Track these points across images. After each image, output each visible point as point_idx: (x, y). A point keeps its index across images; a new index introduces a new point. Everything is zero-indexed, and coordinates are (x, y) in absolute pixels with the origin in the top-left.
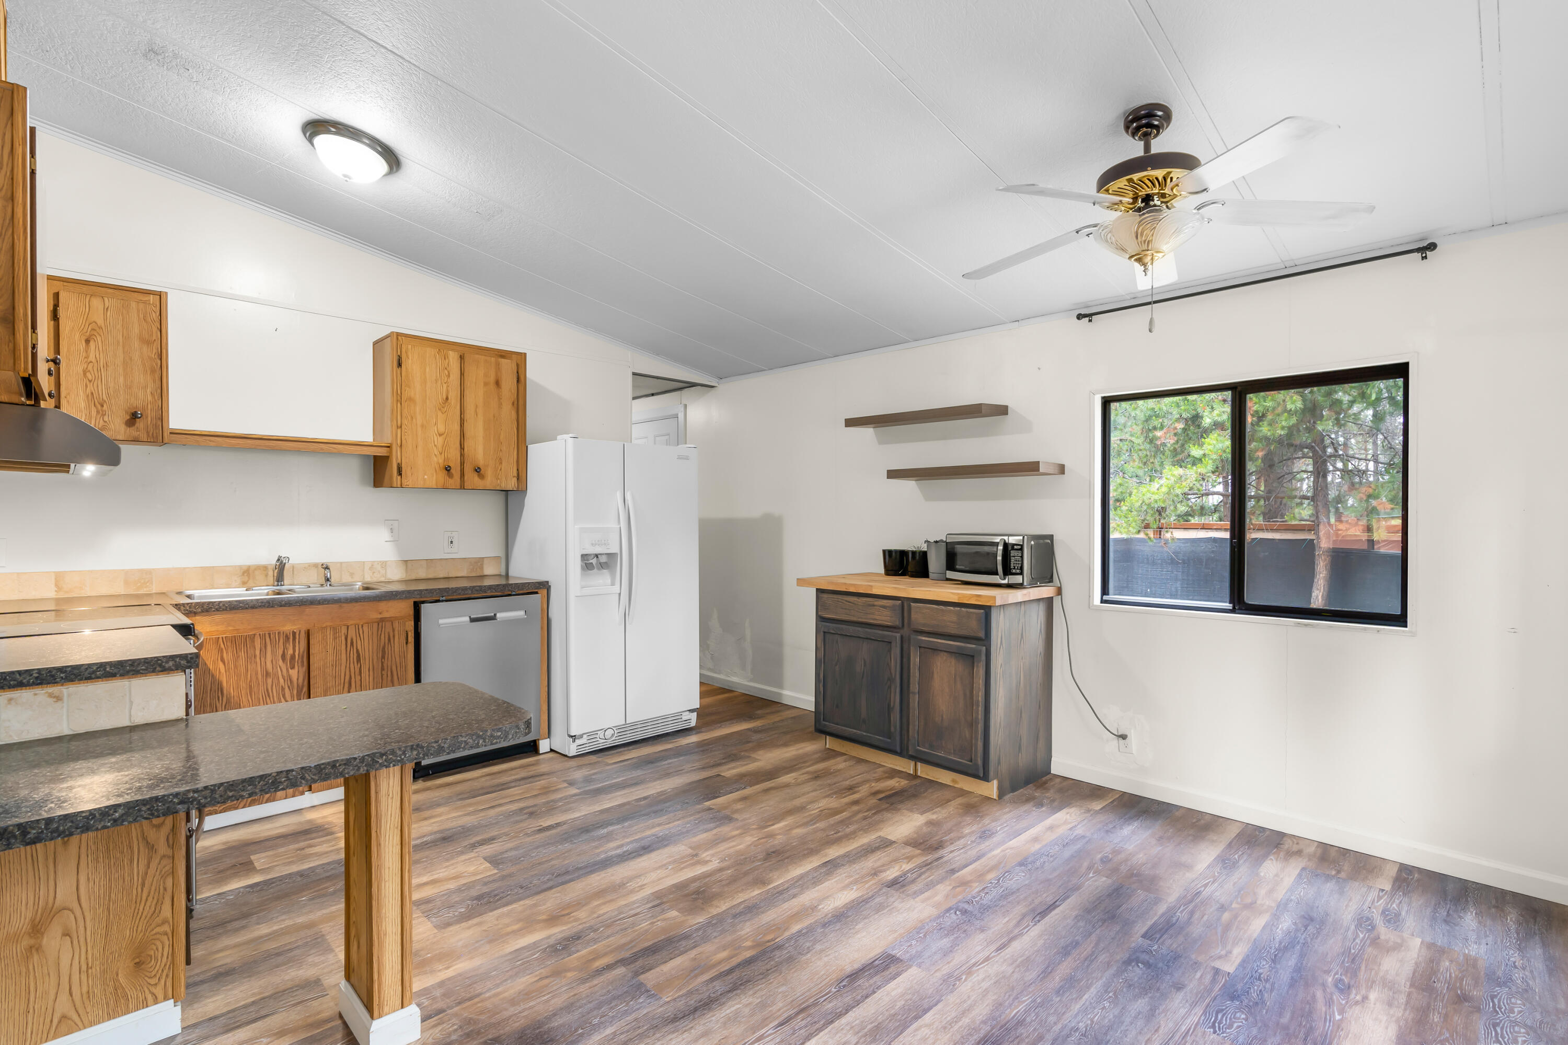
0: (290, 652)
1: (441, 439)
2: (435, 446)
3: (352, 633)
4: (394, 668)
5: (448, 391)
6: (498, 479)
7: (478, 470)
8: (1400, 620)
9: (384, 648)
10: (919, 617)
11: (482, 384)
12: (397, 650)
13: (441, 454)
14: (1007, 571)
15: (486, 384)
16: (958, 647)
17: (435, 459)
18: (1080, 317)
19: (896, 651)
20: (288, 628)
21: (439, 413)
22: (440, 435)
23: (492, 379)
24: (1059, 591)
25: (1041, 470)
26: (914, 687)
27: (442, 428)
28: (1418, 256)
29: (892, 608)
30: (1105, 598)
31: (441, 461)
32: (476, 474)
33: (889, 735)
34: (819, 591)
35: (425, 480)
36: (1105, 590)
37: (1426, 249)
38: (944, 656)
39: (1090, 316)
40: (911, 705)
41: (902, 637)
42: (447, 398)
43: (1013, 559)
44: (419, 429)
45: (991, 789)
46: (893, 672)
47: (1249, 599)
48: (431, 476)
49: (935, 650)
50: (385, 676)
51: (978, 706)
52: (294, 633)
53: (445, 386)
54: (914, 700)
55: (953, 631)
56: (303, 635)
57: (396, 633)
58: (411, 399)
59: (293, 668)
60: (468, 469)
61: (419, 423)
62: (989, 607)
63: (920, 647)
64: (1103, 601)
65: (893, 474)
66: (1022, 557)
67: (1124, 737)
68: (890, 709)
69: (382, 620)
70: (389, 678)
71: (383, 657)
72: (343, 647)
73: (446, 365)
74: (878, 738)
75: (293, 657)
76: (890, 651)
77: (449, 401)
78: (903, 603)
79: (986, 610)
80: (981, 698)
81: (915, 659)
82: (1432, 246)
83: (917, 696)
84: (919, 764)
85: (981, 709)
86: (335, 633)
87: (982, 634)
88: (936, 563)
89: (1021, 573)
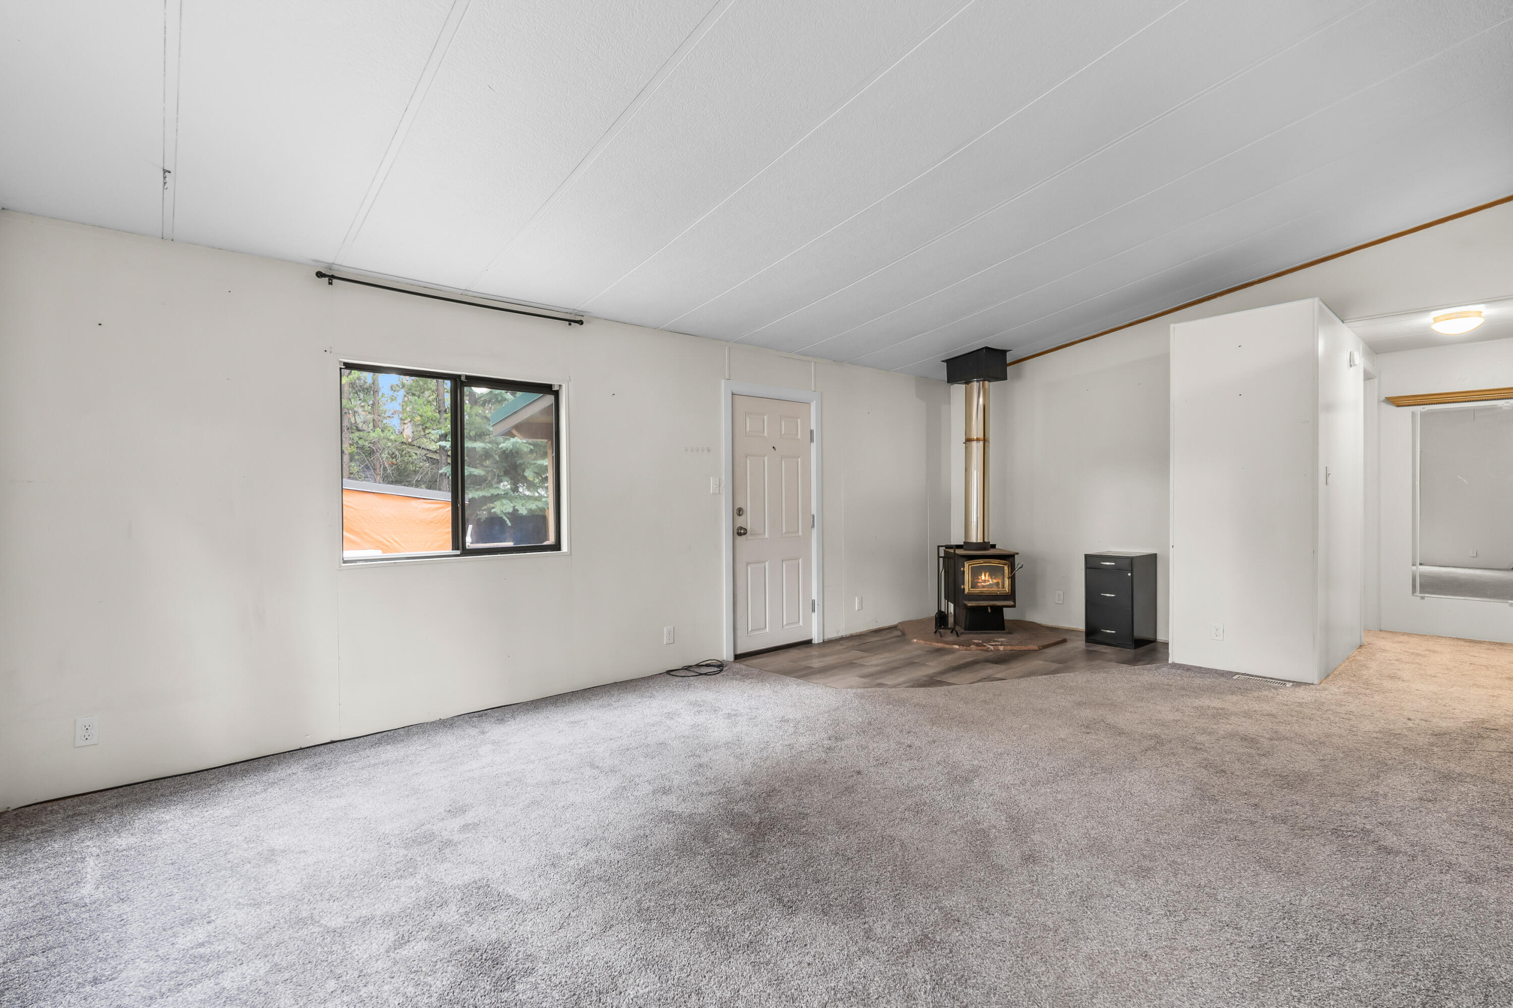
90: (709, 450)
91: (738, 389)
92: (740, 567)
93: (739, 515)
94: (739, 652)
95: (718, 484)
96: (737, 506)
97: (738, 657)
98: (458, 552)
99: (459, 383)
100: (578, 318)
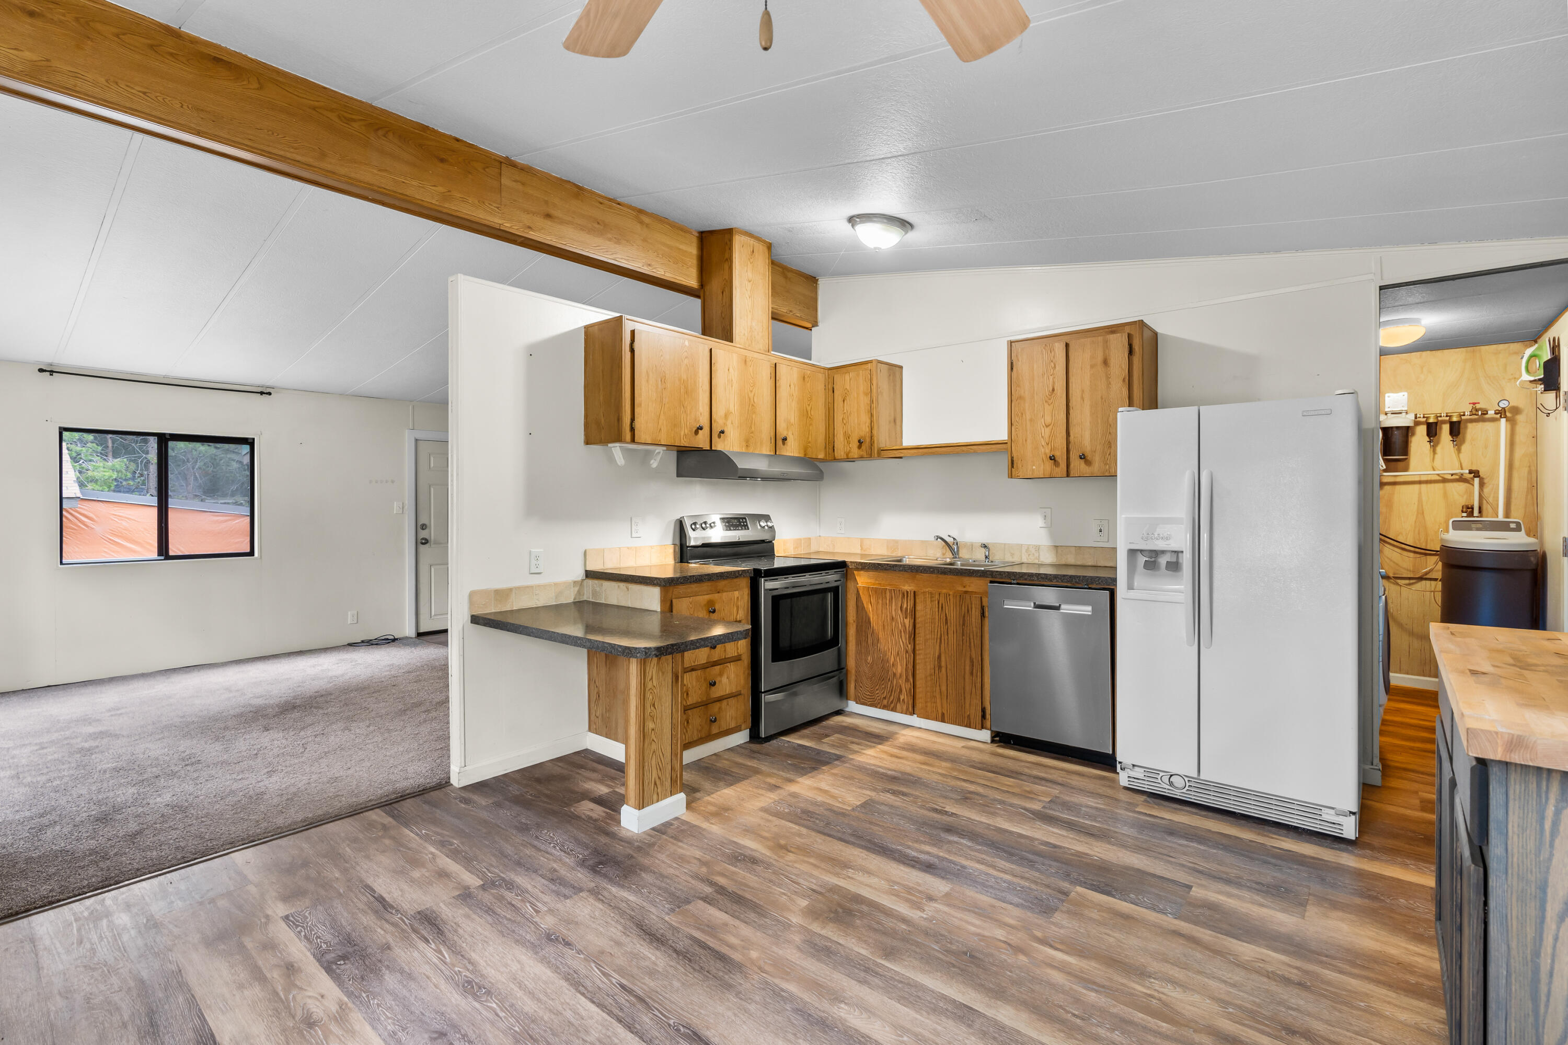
0: (905, 606)
1: (1048, 430)
2: (1042, 437)
3: (942, 600)
4: (971, 637)
5: (1054, 382)
6: (1106, 464)
7: (1083, 457)
9: (964, 617)
11: (1089, 367)
12: (973, 620)
13: (1048, 444)
15: (1092, 366)
17: (1043, 450)
20: (907, 588)
21: (1046, 405)
22: (1047, 426)
23: (1100, 359)
27: (1048, 419)
31: (1048, 451)
32: (1082, 461)
35: (1033, 470)
42: (1053, 390)
44: (1028, 423)
48: (1039, 466)
50: (965, 641)
52: (907, 592)
53: (1051, 378)
56: (912, 593)
57: (973, 606)
58: (1020, 398)
59: (906, 618)
60: (1074, 456)
61: (1028, 418)
69: (966, 592)
70: (968, 644)
71: (964, 624)
72: (937, 609)
73: (1052, 358)
75: (907, 609)
77: (1055, 392)
86: (932, 597)
90: (393, 482)
91: (418, 437)
92: (423, 568)
93: (423, 529)
94: (422, 631)
95: (401, 506)
96: (420, 523)
97: (420, 635)
98: (162, 558)
99: (164, 440)
100: (268, 390)
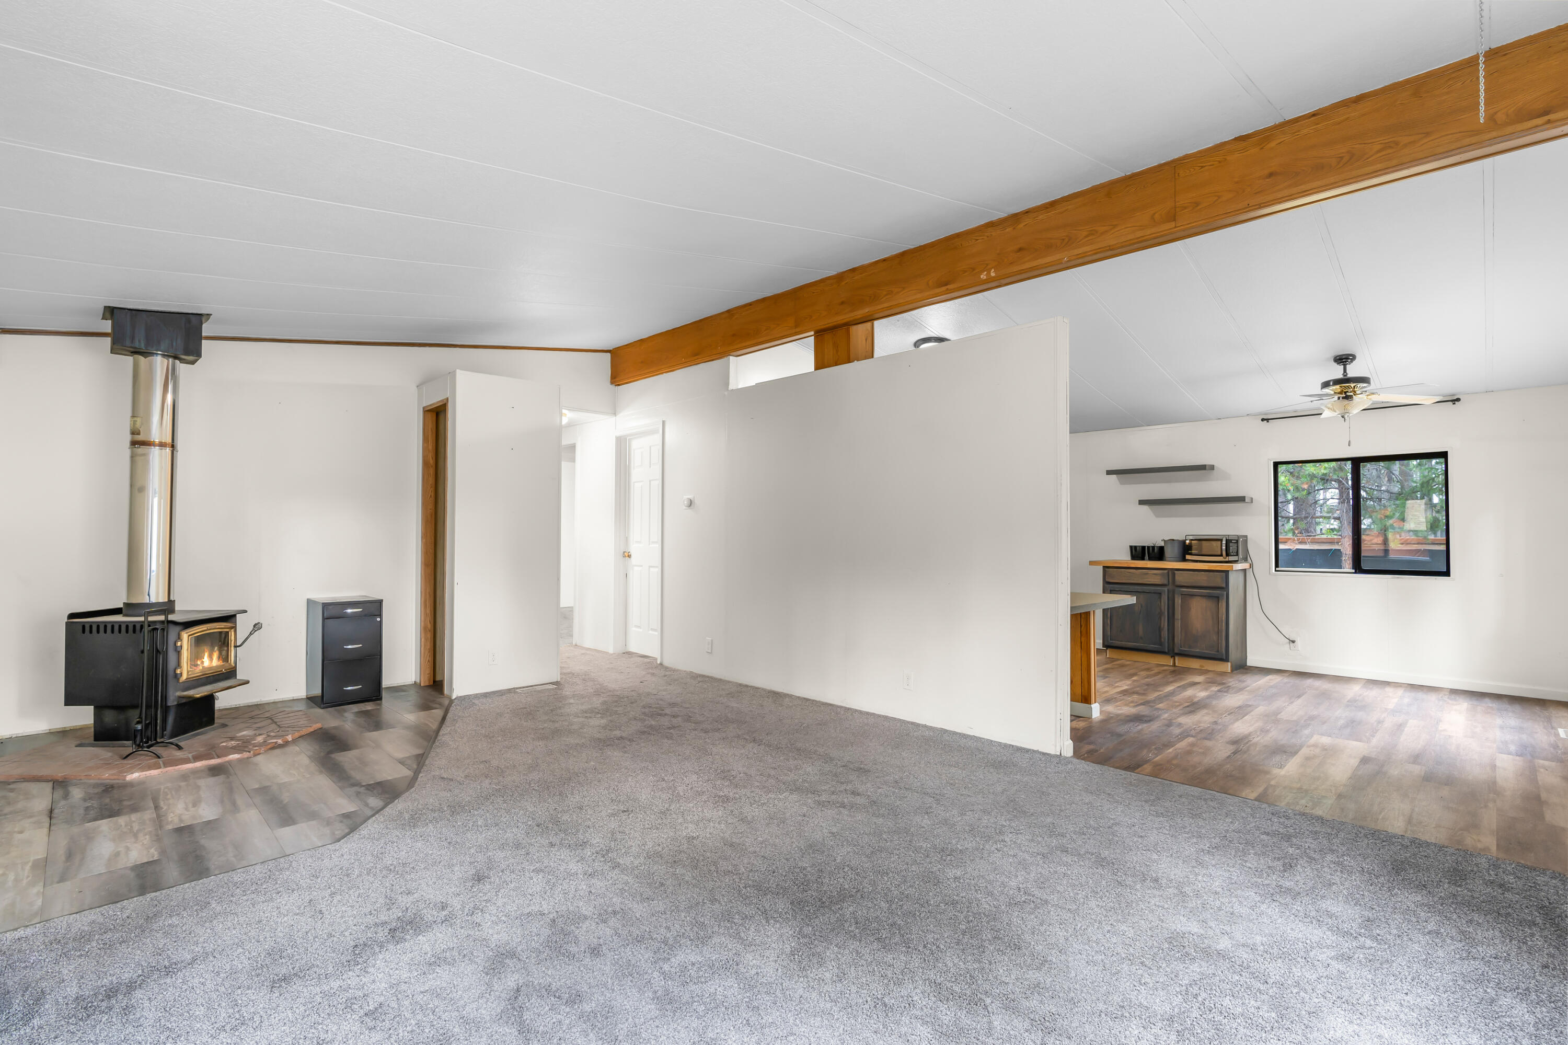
8: (1447, 573)
10: (1180, 579)
14: (1228, 555)
16: (1208, 593)
18: (1263, 420)
19: (1165, 598)
24: (1251, 566)
25: (1246, 501)
26: (1178, 615)
28: (1451, 403)
29: (1162, 575)
30: (1277, 569)
33: (1161, 644)
34: (1105, 568)
36: (1277, 565)
37: (1456, 401)
38: (1198, 599)
39: (1268, 420)
40: (1176, 626)
41: (1168, 590)
43: (1231, 548)
45: (1227, 667)
46: (1163, 608)
47: (1364, 567)
49: (1193, 595)
51: (1222, 622)
54: (1178, 624)
55: (1205, 585)
62: (1228, 571)
63: (1182, 595)
64: (1276, 571)
65: (1142, 502)
66: (1238, 547)
67: (1293, 642)
68: (1160, 629)
74: (1152, 647)
76: (1160, 598)
78: (1168, 573)
79: (1226, 572)
80: (1224, 618)
81: (1178, 601)
82: (1458, 400)
83: (1180, 621)
84: (1177, 658)
85: (1224, 624)
87: (1224, 585)
88: (1168, 552)
89: (1237, 555)
